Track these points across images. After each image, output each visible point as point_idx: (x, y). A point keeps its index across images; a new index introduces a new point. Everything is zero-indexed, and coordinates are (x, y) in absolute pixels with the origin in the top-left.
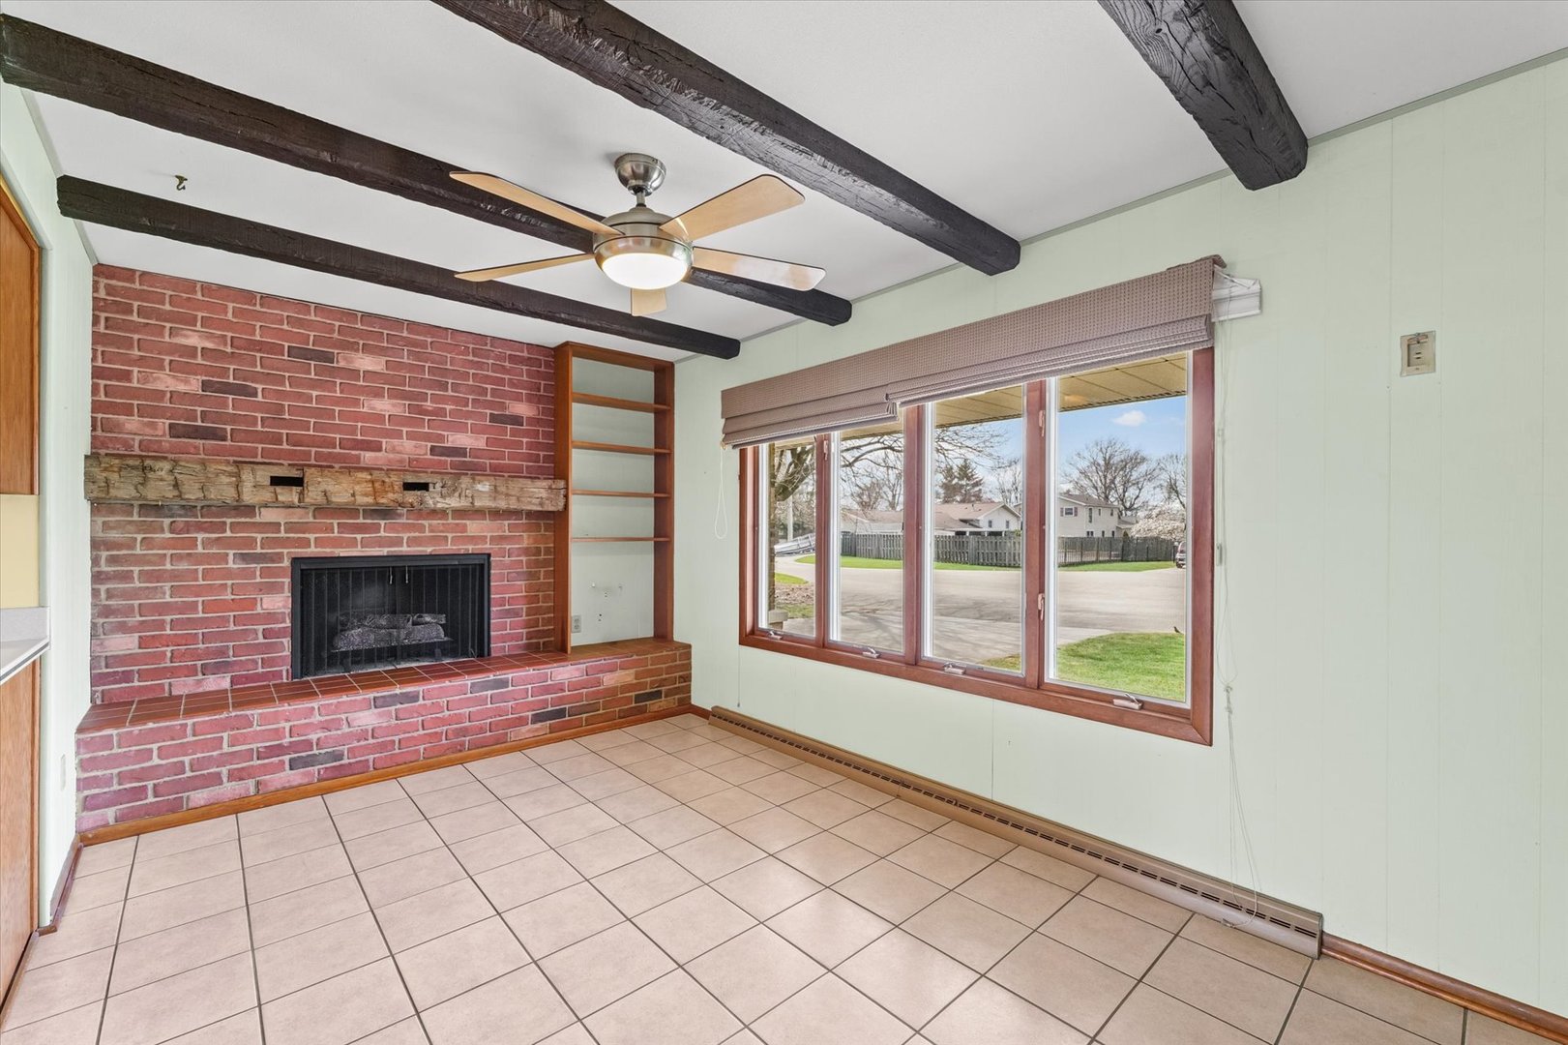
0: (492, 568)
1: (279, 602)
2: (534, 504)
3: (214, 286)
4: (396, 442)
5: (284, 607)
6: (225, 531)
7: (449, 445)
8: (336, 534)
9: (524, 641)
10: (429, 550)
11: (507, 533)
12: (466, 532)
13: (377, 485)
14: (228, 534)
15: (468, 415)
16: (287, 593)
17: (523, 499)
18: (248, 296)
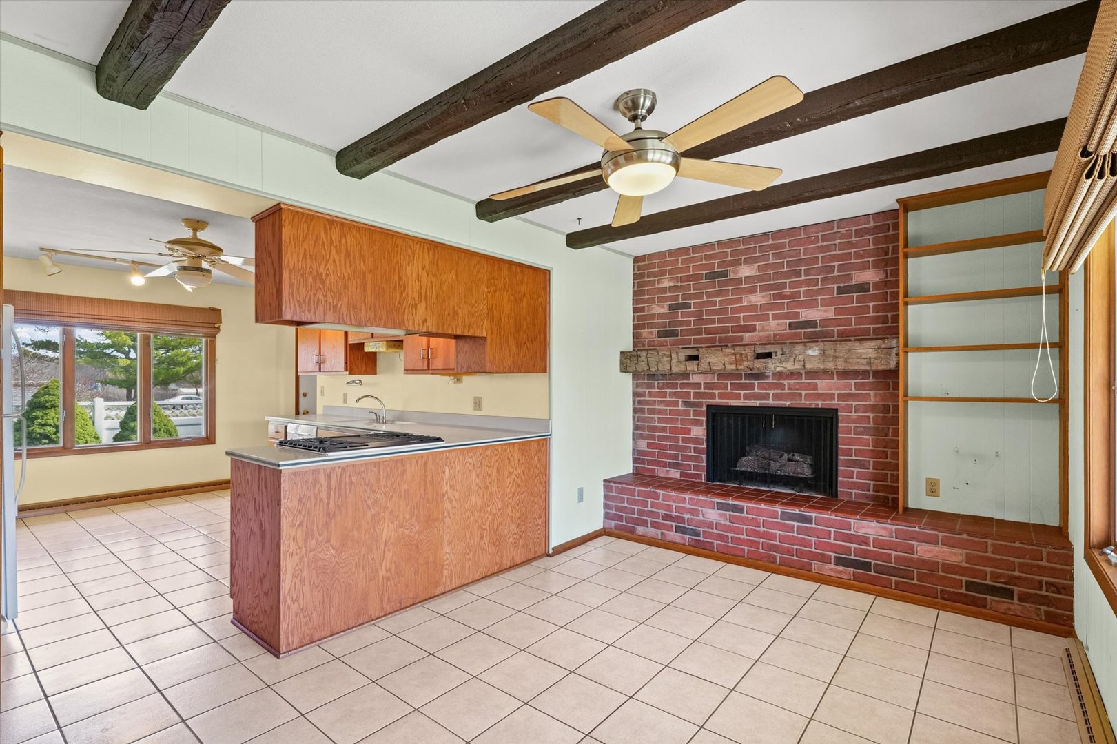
0: (839, 421)
1: (700, 432)
2: (862, 364)
3: (673, 251)
4: (765, 323)
5: (703, 435)
6: (677, 388)
7: (803, 319)
8: (729, 391)
9: (871, 492)
10: (788, 403)
11: (854, 391)
12: (817, 389)
13: (737, 356)
14: (679, 390)
15: (819, 292)
16: (705, 427)
17: (851, 360)
18: (685, 250)
